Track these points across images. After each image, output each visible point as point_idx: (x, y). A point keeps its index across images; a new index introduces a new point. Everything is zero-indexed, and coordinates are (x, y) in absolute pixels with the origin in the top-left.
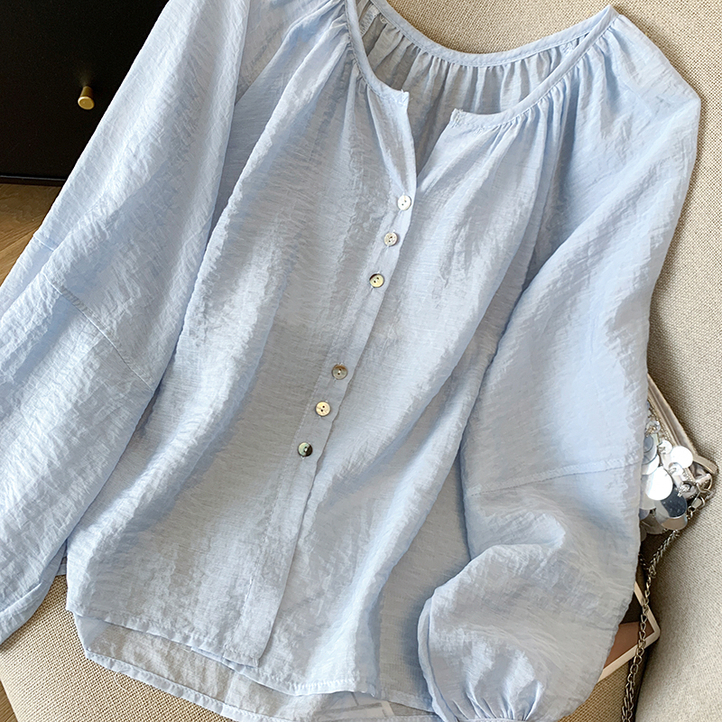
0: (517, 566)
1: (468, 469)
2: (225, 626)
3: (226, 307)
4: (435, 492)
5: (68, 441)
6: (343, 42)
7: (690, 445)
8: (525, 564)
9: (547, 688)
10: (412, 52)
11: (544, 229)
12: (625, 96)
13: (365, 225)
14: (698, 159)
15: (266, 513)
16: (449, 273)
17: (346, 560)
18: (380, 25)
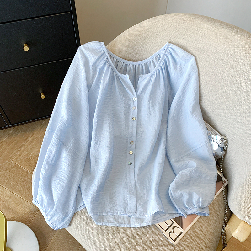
0: (187, 174)
1: (169, 156)
2: (125, 208)
3: (102, 135)
4: (163, 163)
6: (110, 68)
7: (219, 134)
8: (189, 173)
9: (203, 198)
10: (126, 65)
11: (169, 95)
12: (177, 60)
13: (127, 107)
14: (198, 70)
15: (126, 180)
16: (150, 112)
17: (148, 185)
18: (117, 62)
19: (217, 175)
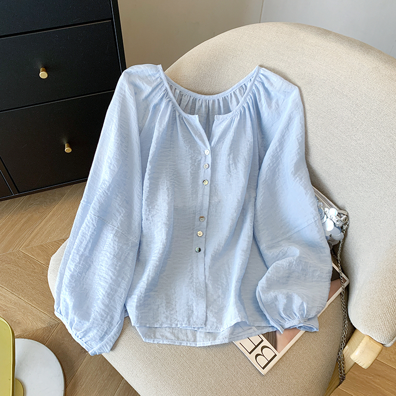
0: (285, 266)
1: (259, 240)
2: (189, 317)
3: (156, 207)
4: (249, 250)
5: (115, 269)
6: (171, 104)
7: (336, 207)
8: (288, 265)
9: (308, 304)
10: (194, 101)
11: (260, 147)
12: (273, 94)
13: (196, 164)
14: (304, 108)
15: (191, 274)
16: (230, 172)
17: (224, 283)
18: (181, 95)
19: (332, 269)
